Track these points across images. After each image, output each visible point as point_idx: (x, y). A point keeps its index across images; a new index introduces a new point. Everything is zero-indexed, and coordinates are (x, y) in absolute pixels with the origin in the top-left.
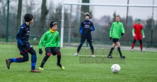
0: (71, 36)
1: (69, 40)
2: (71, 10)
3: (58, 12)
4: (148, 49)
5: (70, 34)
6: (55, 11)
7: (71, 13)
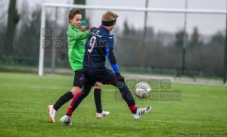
0: (56, 58)
1: (53, 64)
2: (56, 16)
3: (36, 18)
4: (177, 79)
5: (54, 55)
6: (30, 18)
7: (56, 21)
